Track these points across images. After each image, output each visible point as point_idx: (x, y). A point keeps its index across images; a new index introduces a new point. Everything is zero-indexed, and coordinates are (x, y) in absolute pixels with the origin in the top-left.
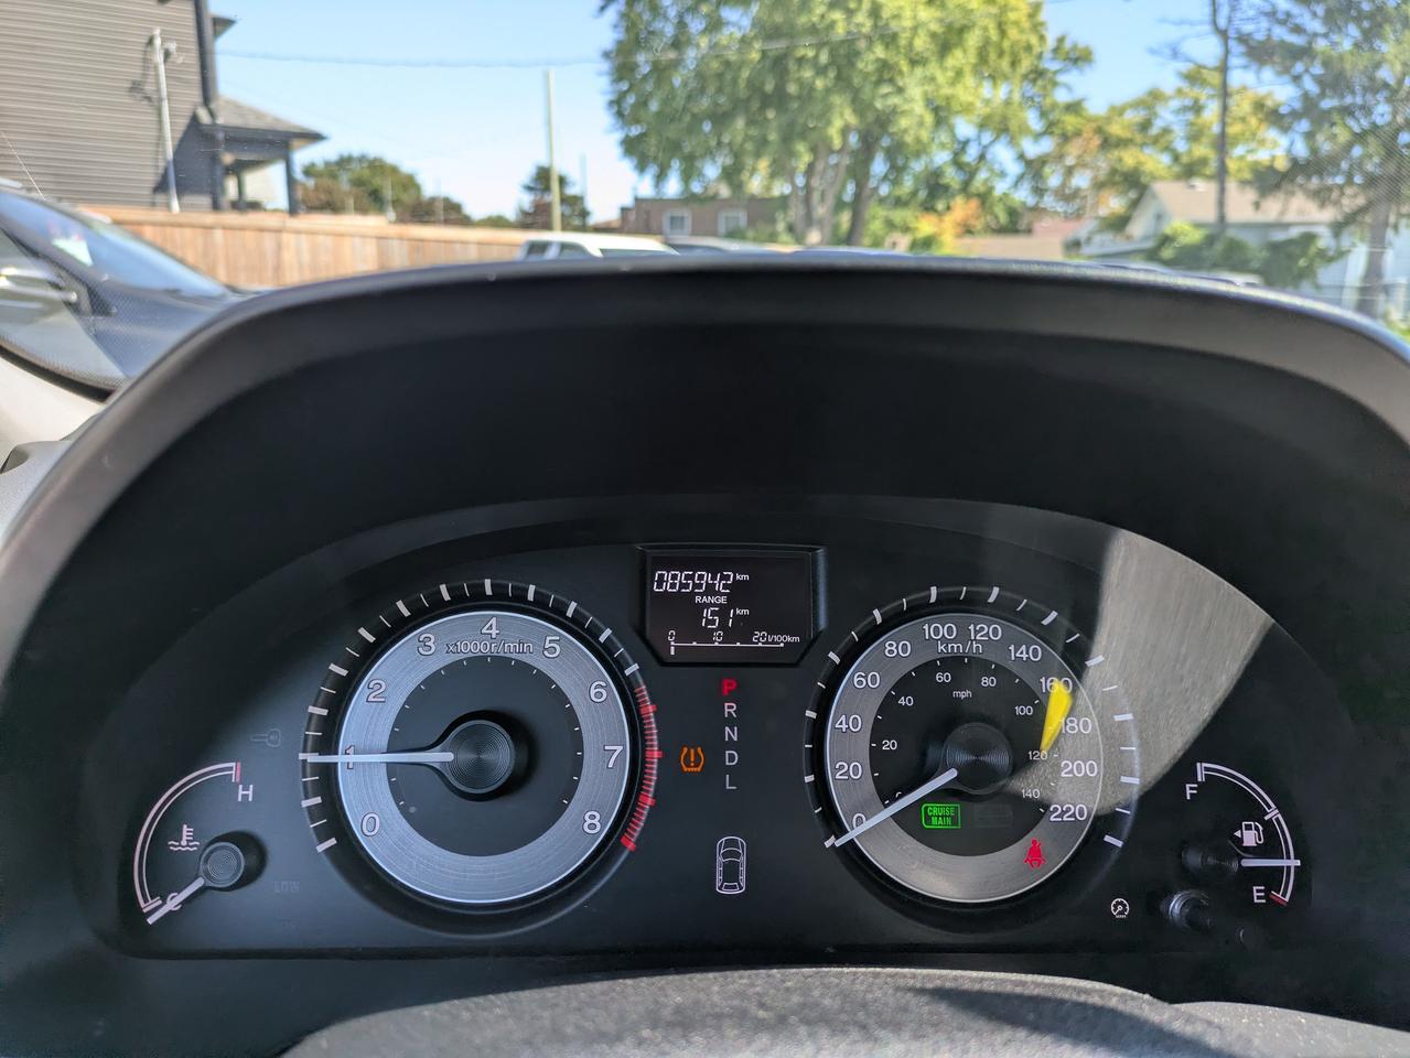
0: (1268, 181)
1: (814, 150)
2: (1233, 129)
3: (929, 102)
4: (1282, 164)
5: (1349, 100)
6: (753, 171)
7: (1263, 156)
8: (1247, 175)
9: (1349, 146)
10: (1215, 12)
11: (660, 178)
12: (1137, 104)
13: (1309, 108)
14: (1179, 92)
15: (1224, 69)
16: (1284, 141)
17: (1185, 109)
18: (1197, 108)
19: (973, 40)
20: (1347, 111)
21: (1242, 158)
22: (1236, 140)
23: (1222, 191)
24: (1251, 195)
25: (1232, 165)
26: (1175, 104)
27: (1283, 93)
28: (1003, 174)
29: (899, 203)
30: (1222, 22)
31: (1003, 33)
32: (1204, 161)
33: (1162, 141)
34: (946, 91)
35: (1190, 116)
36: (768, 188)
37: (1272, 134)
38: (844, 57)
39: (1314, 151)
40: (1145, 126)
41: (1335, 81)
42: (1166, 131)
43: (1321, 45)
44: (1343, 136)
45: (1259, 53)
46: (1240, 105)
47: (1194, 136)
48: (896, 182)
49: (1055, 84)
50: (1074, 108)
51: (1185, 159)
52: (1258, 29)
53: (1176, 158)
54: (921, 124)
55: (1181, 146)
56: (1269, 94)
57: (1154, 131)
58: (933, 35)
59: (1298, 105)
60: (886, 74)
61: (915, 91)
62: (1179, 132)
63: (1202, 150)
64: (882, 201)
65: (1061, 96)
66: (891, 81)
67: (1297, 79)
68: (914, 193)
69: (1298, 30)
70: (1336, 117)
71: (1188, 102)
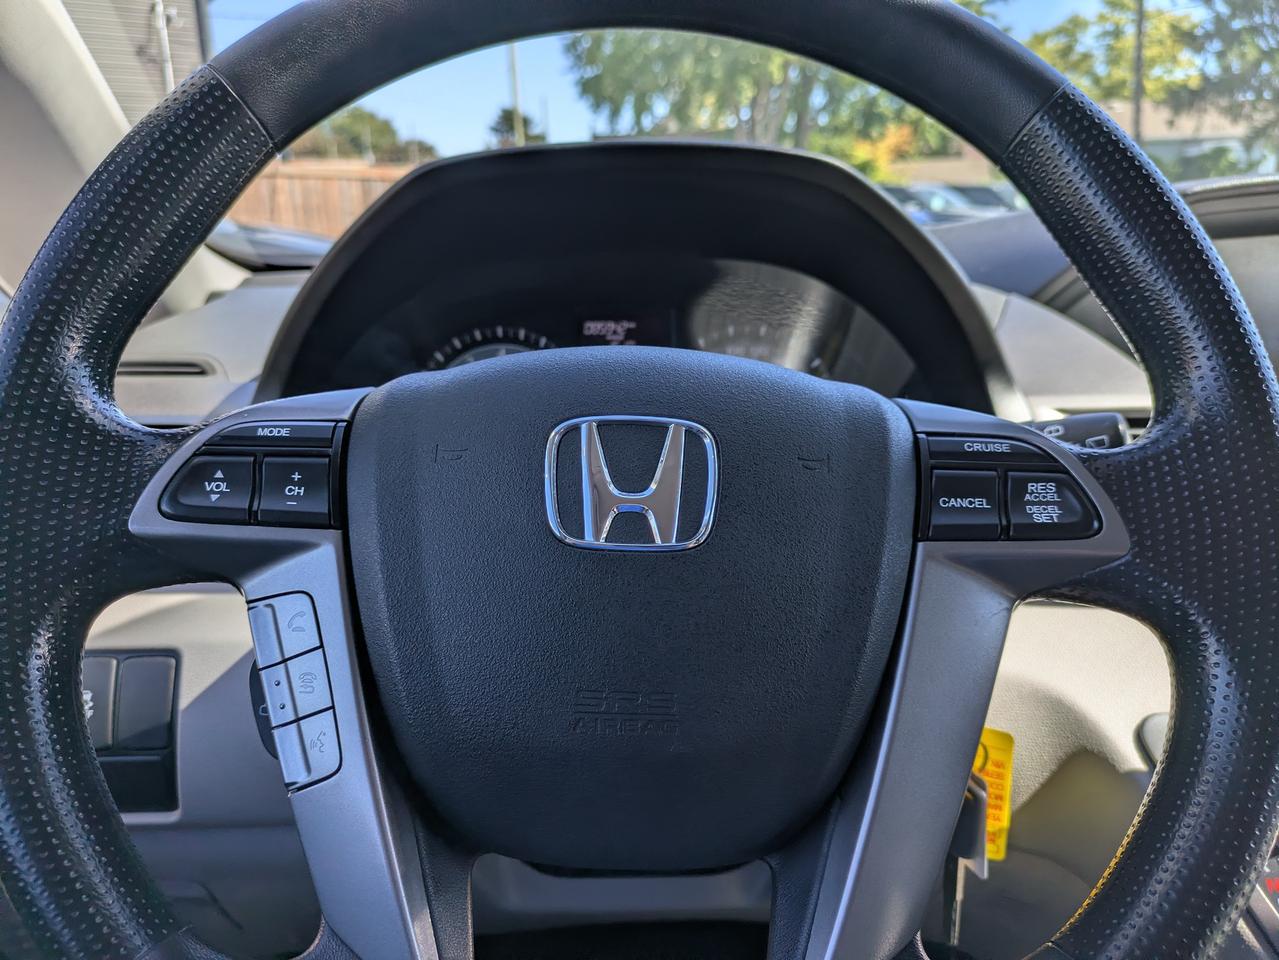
0: (1181, 99)
1: (757, 84)
2: (1149, 53)
4: (1194, 83)
5: (1257, 19)
6: (701, 106)
7: (1178, 75)
8: (1162, 95)
9: (1257, 64)
11: (615, 114)
12: (1060, 31)
13: (1220, 29)
14: (1102, 18)
16: (1198, 61)
17: (1106, 34)
18: (1117, 33)
20: (1255, 30)
21: (1158, 79)
22: (1153, 62)
23: (1138, 111)
24: (1165, 113)
25: (1149, 86)
26: (1096, 29)
27: (1197, 16)
29: (837, 130)
32: (1122, 84)
35: (1110, 41)
36: (714, 123)
37: (1185, 55)
39: (1226, 69)
40: (1066, 52)
41: (1244, 2)
42: (1086, 57)
44: (1252, 54)
46: (1158, 29)
47: (1114, 59)
48: (834, 113)
51: (1105, 83)
53: (1097, 81)
55: (1101, 69)
56: (1187, 17)
57: (1074, 57)
59: (1210, 27)
62: (1099, 55)
63: (1123, 73)
64: (822, 130)
68: (850, 123)
70: (1246, 38)
71: (1109, 27)
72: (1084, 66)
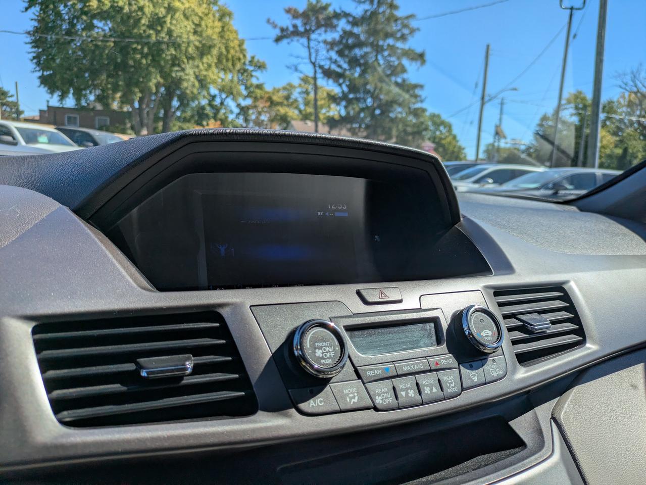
0: (332, 123)
2: (320, 103)
3: (197, 77)
4: (337, 117)
5: (358, 96)
6: (114, 99)
7: (331, 114)
8: (325, 121)
9: (359, 113)
10: (310, 54)
11: (63, 97)
12: (284, 88)
13: (344, 97)
14: (300, 85)
15: (315, 78)
16: (338, 108)
17: (304, 93)
18: (307, 93)
19: (215, 52)
20: (358, 99)
21: (325, 114)
22: (322, 107)
23: (317, 126)
24: (326, 129)
25: (321, 117)
26: (299, 90)
27: (336, 90)
28: (232, 112)
29: (186, 120)
30: (313, 60)
31: (228, 51)
32: (310, 114)
33: (294, 104)
34: (204, 73)
35: (305, 96)
36: (121, 108)
37: (333, 106)
38: (156, 51)
39: (348, 113)
40: (287, 98)
41: (353, 88)
42: (296, 100)
43: (348, 73)
44: (357, 109)
45: (328, 73)
46: (322, 94)
47: (307, 104)
48: (183, 111)
49: (252, 76)
50: (259, 87)
51: (304, 112)
52: (327, 64)
53: (300, 111)
54: (194, 86)
55: (302, 107)
56: (333, 90)
57: (291, 100)
58: (197, 48)
59: (340, 95)
60: (175, 61)
61: (190, 71)
62: (300, 100)
63: (310, 110)
65: (254, 81)
66: (179, 65)
67: (340, 85)
68: (192, 116)
69: (339, 66)
70: (354, 102)
71: (304, 90)
72: (295, 105)
